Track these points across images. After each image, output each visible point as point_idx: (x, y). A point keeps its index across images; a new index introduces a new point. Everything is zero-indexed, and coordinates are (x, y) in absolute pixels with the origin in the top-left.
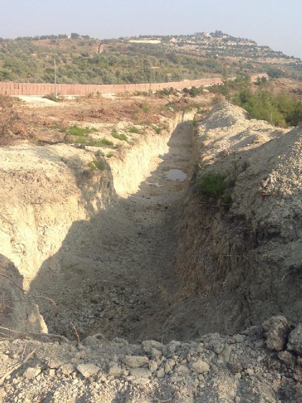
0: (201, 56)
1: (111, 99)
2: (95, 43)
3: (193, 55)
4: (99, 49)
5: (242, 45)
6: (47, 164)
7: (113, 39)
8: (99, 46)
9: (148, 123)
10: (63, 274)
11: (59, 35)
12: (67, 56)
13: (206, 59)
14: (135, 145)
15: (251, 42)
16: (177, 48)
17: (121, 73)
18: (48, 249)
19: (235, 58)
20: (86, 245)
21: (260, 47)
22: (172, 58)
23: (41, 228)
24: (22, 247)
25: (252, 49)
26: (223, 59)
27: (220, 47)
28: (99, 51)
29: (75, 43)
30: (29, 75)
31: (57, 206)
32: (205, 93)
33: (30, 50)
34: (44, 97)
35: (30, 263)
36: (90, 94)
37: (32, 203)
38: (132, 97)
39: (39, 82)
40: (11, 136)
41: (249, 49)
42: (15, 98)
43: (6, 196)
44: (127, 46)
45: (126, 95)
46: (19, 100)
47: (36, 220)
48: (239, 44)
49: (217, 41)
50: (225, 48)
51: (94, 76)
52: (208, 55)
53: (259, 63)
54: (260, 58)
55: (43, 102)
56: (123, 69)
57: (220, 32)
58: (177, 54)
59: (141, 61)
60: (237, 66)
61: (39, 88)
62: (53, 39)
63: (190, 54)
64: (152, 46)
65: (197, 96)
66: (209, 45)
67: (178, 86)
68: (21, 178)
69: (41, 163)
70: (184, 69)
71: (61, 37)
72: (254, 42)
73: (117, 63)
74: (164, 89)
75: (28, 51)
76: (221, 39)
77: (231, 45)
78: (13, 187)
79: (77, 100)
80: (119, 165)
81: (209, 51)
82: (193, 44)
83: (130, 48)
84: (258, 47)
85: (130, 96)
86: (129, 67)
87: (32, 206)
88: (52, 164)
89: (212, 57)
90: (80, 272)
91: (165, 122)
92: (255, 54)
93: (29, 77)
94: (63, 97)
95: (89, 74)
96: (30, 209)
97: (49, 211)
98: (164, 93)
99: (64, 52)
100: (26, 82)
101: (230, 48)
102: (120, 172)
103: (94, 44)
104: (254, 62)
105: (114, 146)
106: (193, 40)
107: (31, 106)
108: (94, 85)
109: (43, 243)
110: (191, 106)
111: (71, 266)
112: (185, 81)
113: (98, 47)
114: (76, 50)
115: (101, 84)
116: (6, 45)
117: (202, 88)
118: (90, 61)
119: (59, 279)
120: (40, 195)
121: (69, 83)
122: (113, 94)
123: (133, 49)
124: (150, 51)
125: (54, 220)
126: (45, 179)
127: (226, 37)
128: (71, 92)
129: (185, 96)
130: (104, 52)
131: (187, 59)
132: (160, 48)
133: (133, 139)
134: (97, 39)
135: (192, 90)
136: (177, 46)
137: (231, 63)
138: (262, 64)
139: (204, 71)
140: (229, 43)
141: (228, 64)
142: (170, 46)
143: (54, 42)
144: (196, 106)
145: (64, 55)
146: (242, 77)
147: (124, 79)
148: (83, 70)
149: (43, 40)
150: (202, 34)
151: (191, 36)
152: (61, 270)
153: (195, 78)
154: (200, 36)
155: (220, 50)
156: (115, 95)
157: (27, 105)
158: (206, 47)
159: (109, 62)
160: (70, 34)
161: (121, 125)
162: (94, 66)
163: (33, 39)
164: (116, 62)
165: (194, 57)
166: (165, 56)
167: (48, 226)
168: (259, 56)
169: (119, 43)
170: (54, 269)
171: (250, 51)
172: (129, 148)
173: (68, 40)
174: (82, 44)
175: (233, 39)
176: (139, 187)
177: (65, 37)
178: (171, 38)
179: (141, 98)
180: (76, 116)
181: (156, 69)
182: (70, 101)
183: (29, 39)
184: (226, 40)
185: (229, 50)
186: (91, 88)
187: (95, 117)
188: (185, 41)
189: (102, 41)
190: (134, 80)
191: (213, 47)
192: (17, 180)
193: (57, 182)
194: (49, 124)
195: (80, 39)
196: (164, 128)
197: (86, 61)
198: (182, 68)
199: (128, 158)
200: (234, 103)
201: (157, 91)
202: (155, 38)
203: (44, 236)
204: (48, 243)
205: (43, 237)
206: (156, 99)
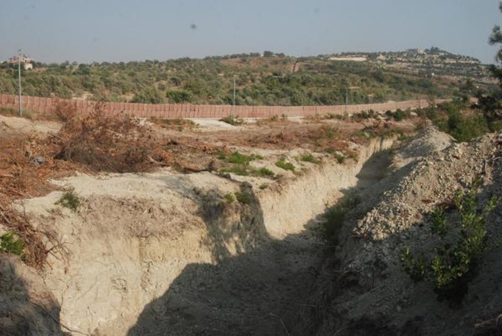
0: (414, 75)
1: (298, 123)
2: (290, 61)
3: (403, 73)
4: (294, 67)
5: (462, 64)
6: (169, 193)
7: (310, 57)
8: (295, 64)
9: (330, 151)
10: (168, 318)
11: (251, 54)
12: (256, 76)
13: (419, 78)
14: (303, 175)
15: (474, 60)
16: (386, 66)
17: (314, 94)
18: (153, 288)
19: (455, 77)
20: (207, 288)
21: (485, 65)
22: (378, 77)
23: (145, 264)
24: (123, 282)
25: (475, 68)
26: (439, 79)
27: (435, 65)
28: (294, 70)
29: (268, 61)
30: (210, 97)
31: (167, 241)
32: (413, 116)
33: (218, 69)
34: (221, 120)
35: (132, 302)
36: (274, 117)
37: (138, 236)
38: (323, 121)
39: (218, 103)
40: (152, 163)
41: (470, 68)
42: (188, 121)
43: (110, 226)
44: (327, 63)
45: (316, 119)
46: (192, 123)
47: (141, 254)
48: (459, 61)
49: (433, 58)
50: (442, 66)
51: (283, 97)
52: (421, 74)
53: (483, 83)
54: (485, 78)
55: (219, 126)
56: (318, 89)
57: (437, 49)
58: (384, 73)
59: (338, 81)
60: (456, 86)
61: (217, 110)
62: (244, 58)
63: (399, 72)
64: (356, 64)
65: (403, 120)
66: (423, 62)
67: (379, 108)
68: (130, 207)
69: (162, 192)
70: (389, 89)
71: (252, 55)
72: (477, 60)
73: (311, 82)
74: (362, 111)
75: (215, 71)
76: (438, 56)
77: (450, 63)
78: (120, 217)
79: (258, 124)
80: (274, 199)
81: (423, 69)
82: (405, 62)
83: (330, 66)
84: (482, 65)
85: (322, 119)
86: (324, 86)
87: (137, 238)
88: (174, 194)
89: (426, 75)
90: (188, 317)
91: (355, 149)
92: (479, 73)
93: (210, 98)
94: (242, 121)
95: (277, 94)
96: (135, 242)
97: (155, 247)
98: (362, 116)
99: (254, 71)
100: (204, 103)
101: (448, 66)
102: (275, 206)
103: (289, 63)
104: (478, 82)
105: (275, 176)
106: (405, 57)
107: (203, 130)
108: (280, 107)
109: (147, 281)
110: (392, 131)
111: (178, 309)
112: (390, 102)
113: (293, 65)
114: (269, 69)
115: (288, 106)
116: (193, 65)
117: (408, 111)
118: (280, 81)
119: (163, 322)
120: (148, 228)
121: (253, 104)
122: (302, 117)
123: (333, 67)
124: (353, 70)
125: (161, 256)
126: (158, 210)
127: (443, 54)
128: (252, 115)
129: (387, 120)
130: (300, 70)
131: (397, 78)
132: (365, 66)
133: (302, 169)
134: (292, 57)
135: (396, 113)
136: (385, 64)
137: (448, 83)
138: (487, 84)
139: (414, 91)
140: (447, 61)
141: (445, 84)
142: (377, 64)
143: (244, 61)
144: (400, 131)
145: (254, 74)
146: (459, 99)
147: (316, 100)
148: (271, 89)
149: (233, 60)
150: (414, 51)
151: (402, 53)
152: (166, 313)
153: (402, 100)
154: (412, 53)
155: (437, 68)
156: (304, 119)
157: (200, 129)
158: (421, 65)
159: (301, 81)
160: (263, 52)
161: (295, 152)
162: (285, 86)
163: (223, 58)
164: (309, 81)
165: (404, 76)
166: (370, 75)
167: (153, 263)
168: (483, 76)
169: (318, 61)
170: (157, 311)
171: (473, 70)
172: (294, 179)
173: (260, 59)
174: (276, 62)
175: (451, 56)
176: (305, 226)
177: (257, 55)
178: (379, 56)
179: (334, 121)
180: (250, 141)
181: (355, 89)
182: (250, 124)
183: (219, 58)
184: (443, 58)
185: (448, 68)
186: (276, 110)
187: (271, 142)
188: (395, 58)
189: (298, 59)
190: (328, 101)
191: (429, 65)
192: (125, 209)
193: (173, 214)
194: (209, 150)
195: (274, 57)
196: (351, 157)
197: (275, 81)
198: (387, 88)
199: (291, 191)
200: (441, 129)
201: (354, 114)
202: (361, 54)
203: (149, 274)
204: (153, 281)
205: (147, 274)
206: (352, 122)
